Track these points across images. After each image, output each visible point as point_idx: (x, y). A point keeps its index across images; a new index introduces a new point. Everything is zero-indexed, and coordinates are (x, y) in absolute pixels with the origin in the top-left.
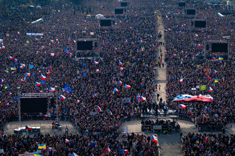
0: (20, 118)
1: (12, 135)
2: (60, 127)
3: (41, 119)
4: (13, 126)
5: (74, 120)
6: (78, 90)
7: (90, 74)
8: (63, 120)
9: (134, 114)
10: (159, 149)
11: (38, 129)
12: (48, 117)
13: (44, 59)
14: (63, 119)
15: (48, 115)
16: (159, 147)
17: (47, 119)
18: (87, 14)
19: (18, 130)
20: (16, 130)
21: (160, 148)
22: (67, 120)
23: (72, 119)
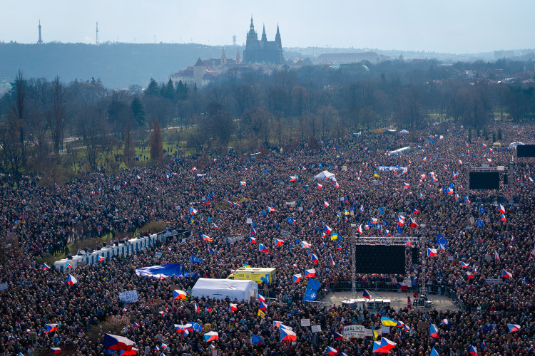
0: (354, 285)
1: (337, 307)
2: (429, 302)
3: (394, 289)
4: (340, 298)
5: (456, 291)
6: (467, 248)
7: (493, 226)
8: (435, 294)
11: (385, 303)
12: (406, 287)
13: (407, 203)
14: (434, 291)
15: (407, 282)
17: (405, 290)
18: (494, 141)
19: (348, 302)
20: (345, 302)
22: (442, 294)
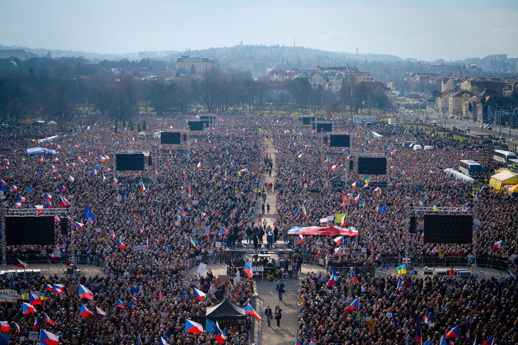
0: (4, 258)
2: (78, 270)
3: (44, 261)
8: (84, 264)
9: (215, 251)
10: (257, 300)
12: (58, 258)
14: (83, 261)
15: (57, 254)
16: (257, 297)
17: (55, 261)
18: (139, 131)
21: (260, 299)
22: (91, 264)
23: (100, 259)
